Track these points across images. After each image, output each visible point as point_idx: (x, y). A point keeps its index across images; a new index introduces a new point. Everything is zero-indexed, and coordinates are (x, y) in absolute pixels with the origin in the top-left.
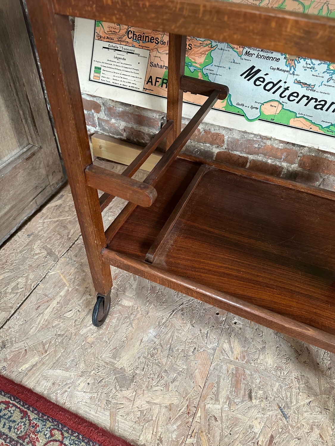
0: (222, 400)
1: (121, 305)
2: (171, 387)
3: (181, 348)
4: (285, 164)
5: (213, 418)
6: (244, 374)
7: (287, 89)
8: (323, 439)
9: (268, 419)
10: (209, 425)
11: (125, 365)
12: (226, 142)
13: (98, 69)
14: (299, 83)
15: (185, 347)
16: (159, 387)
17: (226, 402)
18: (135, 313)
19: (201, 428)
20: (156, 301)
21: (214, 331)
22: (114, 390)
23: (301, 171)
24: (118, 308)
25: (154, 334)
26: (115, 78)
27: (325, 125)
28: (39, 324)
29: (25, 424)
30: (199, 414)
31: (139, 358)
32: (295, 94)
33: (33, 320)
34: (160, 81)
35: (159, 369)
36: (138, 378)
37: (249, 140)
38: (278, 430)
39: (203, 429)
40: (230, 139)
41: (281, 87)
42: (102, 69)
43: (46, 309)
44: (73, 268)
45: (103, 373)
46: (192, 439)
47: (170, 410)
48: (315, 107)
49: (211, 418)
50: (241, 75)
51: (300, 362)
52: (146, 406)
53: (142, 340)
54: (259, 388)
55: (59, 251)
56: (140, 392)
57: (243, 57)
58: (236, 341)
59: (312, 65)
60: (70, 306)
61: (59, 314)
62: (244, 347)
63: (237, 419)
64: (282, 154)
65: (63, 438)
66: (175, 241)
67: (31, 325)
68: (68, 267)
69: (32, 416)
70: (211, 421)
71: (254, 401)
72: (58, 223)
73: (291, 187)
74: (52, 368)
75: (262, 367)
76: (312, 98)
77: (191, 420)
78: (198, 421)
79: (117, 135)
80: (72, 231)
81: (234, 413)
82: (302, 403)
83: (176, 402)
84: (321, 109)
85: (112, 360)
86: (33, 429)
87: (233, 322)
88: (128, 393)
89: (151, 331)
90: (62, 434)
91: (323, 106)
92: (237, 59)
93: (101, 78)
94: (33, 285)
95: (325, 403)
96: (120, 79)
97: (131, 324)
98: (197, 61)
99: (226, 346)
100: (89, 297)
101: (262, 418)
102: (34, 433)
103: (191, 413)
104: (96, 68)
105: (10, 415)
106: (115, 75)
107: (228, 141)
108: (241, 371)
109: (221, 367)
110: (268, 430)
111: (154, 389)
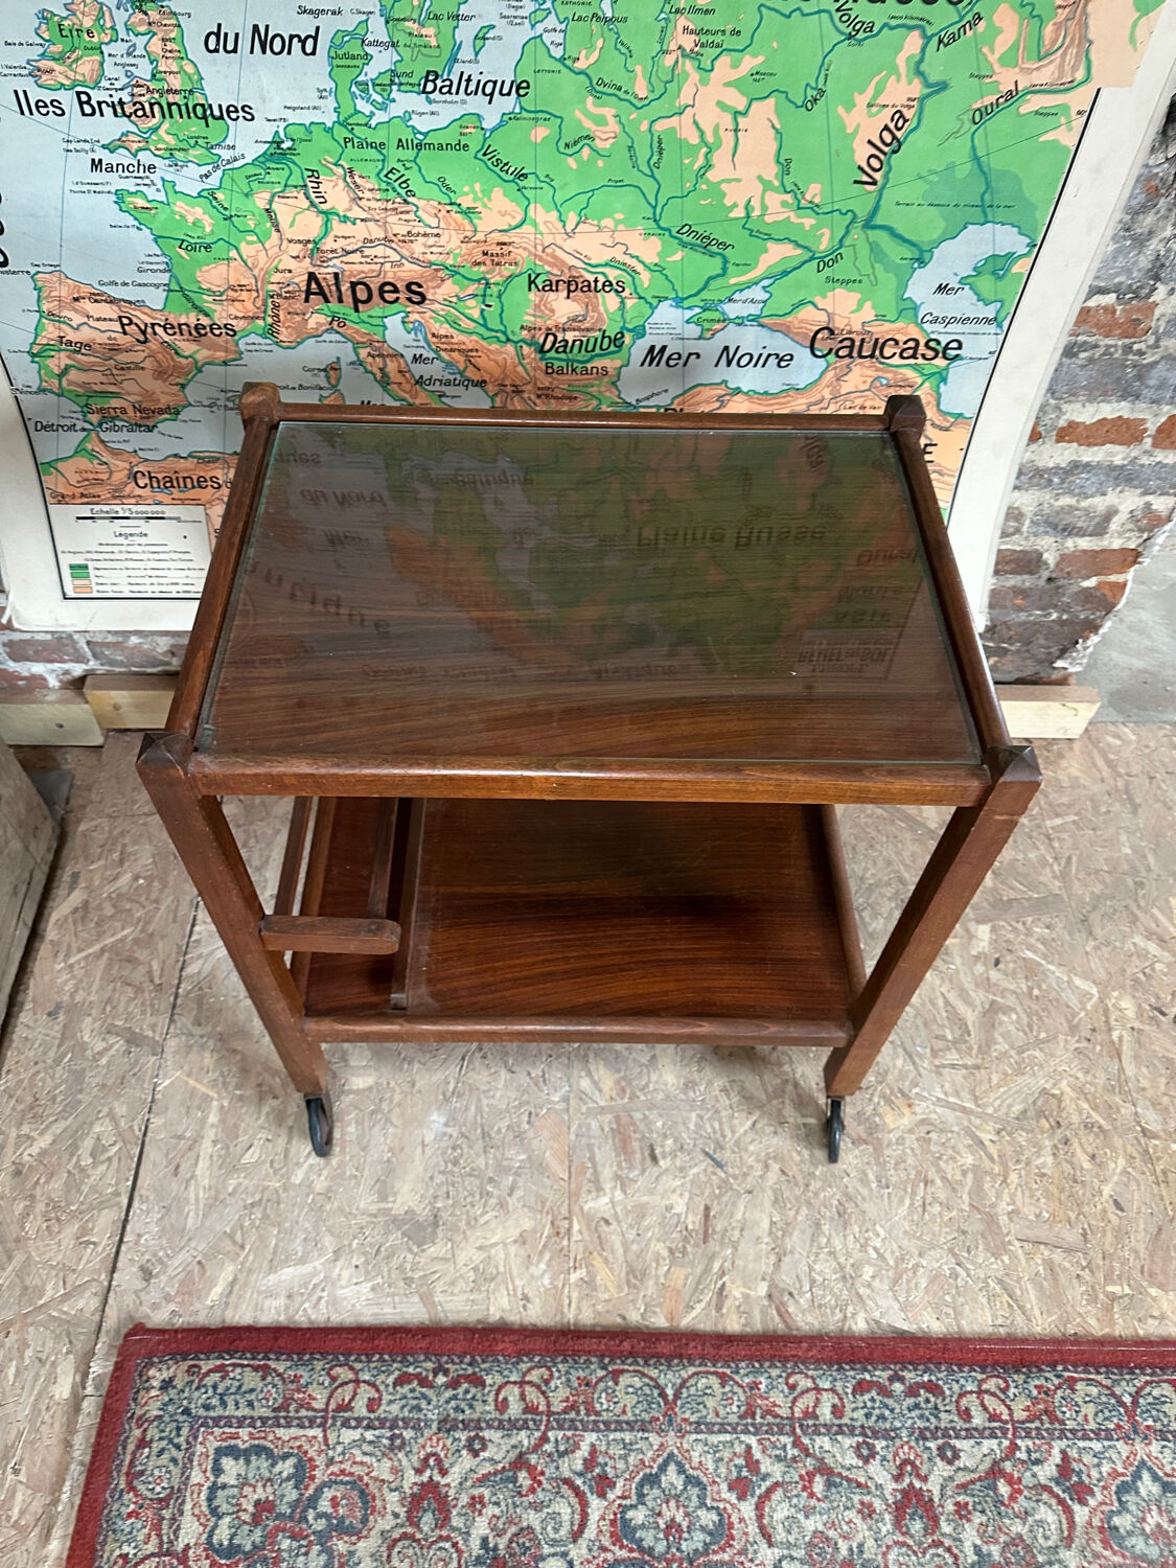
0: (607, 1186)
1: (351, 1091)
2: (512, 1202)
3: (504, 1124)
5: (602, 1222)
6: (633, 1123)
8: (787, 1175)
9: (692, 1182)
10: (599, 1237)
11: (411, 1204)
13: (79, 570)
15: (511, 1119)
16: (490, 1214)
17: (615, 1187)
18: (388, 1095)
19: (586, 1249)
20: (420, 1054)
21: (555, 1064)
22: (410, 1257)
24: (348, 1099)
25: (443, 1120)
26: (133, 581)
28: (197, 1200)
29: (274, 1386)
30: (576, 1227)
31: (431, 1178)
33: (180, 1200)
35: (477, 1182)
36: (445, 1215)
38: (714, 1192)
39: (591, 1248)
42: (91, 570)
43: (196, 1164)
44: (207, 1054)
45: (373, 1236)
46: (578, 1272)
47: (524, 1242)
49: (599, 1224)
51: (722, 1058)
52: (478, 1257)
53: (423, 1142)
54: (665, 1136)
55: (153, 1027)
56: (458, 1238)
58: (601, 1066)
60: (243, 1139)
61: (229, 1164)
62: (618, 1071)
63: (642, 1206)
65: (356, 1373)
66: (433, 943)
67: (180, 1211)
68: (193, 1056)
69: (281, 1367)
70: (600, 1228)
71: (662, 1163)
72: (106, 955)
74: (272, 1269)
75: (661, 1096)
77: (565, 1242)
78: (578, 1238)
79: (155, 666)
80: (155, 965)
81: (634, 1198)
82: (742, 1130)
83: (528, 1224)
85: (382, 1205)
86: (294, 1386)
88: (437, 1249)
89: (435, 1117)
90: (351, 1368)
93: (95, 588)
94: (136, 1128)
95: (780, 1111)
96: (148, 581)
97: (388, 1120)
99: (585, 1084)
100: (275, 1103)
101: (683, 1185)
102: (299, 1391)
103: (562, 1231)
104: (72, 567)
105: (237, 1384)
106: (131, 573)
108: (625, 1120)
109: (589, 1127)
110: (697, 1200)
111: (482, 1221)
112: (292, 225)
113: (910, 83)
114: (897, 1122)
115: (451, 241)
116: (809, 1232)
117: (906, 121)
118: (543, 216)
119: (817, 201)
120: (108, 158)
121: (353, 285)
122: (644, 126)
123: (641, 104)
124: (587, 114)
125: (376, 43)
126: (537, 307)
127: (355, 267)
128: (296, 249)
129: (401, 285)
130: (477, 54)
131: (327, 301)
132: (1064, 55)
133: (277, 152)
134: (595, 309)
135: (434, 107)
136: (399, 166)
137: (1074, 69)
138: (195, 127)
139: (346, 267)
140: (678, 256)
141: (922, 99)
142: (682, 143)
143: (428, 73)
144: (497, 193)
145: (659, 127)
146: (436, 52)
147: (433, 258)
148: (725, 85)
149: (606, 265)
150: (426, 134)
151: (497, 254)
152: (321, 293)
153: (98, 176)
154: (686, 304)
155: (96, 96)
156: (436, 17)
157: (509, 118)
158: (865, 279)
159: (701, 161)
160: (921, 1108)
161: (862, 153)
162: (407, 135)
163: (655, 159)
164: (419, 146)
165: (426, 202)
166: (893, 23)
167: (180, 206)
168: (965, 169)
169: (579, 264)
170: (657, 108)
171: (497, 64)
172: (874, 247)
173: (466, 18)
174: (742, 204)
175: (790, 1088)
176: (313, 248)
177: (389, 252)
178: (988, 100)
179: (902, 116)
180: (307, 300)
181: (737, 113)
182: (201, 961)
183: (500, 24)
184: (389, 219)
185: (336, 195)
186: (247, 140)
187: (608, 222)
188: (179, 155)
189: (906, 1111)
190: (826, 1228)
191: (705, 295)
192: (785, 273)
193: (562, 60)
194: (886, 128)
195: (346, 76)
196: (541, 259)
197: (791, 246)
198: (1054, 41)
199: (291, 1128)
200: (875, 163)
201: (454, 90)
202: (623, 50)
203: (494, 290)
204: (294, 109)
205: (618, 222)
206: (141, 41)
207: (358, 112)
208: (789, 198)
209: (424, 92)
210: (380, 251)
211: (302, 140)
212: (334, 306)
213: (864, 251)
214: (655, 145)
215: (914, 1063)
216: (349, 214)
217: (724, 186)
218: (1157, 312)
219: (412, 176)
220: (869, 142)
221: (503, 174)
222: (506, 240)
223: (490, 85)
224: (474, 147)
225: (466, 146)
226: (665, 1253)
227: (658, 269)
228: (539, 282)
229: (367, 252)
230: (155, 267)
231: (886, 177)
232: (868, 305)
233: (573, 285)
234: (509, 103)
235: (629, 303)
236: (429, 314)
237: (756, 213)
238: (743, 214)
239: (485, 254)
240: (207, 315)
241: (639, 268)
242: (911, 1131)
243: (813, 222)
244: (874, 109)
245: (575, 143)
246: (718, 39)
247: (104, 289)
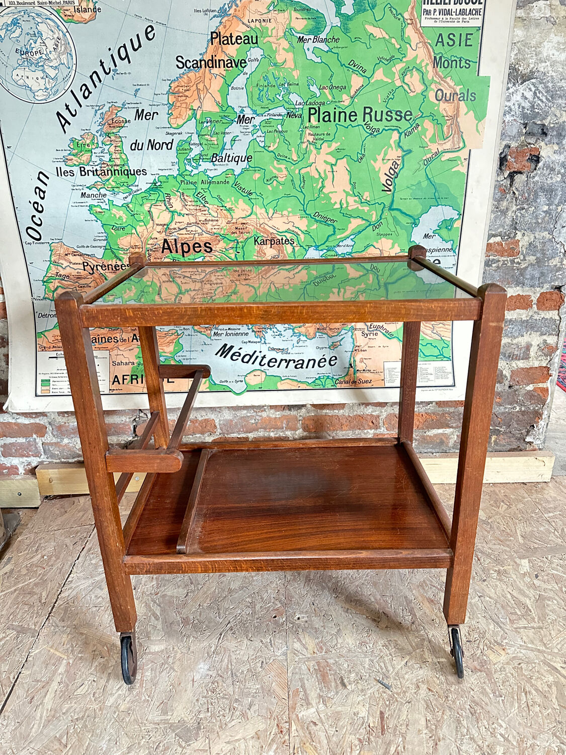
0: (314, 702)
1: (150, 653)
2: (250, 714)
3: (245, 669)
4: (289, 433)
5: (312, 724)
6: (328, 665)
7: (264, 357)
8: (432, 691)
9: (370, 698)
10: (310, 733)
11: (183, 716)
12: (218, 427)
13: (46, 382)
14: (273, 349)
15: (250, 666)
16: (236, 721)
17: (319, 702)
18: (172, 655)
19: (301, 741)
20: (194, 633)
21: (278, 636)
22: (180, 749)
23: (308, 435)
24: (147, 657)
25: (206, 667)
27: (310, 381)
28: (41, 718)
30: (294, 727)
31: (197, 700)
32: (274, 360)
33: (29, 718)
34: (129, 378)
35: (227, 702)
36: (205, 723)
37: (243, 417)
38: (385, 703)
39: (305, 740)
40: (221, 422)
41: (257, 357)
42: (51, 381)
43: (45, 696)
44: (65, 636)
45: (157, 737)
47: (259, 738)
48: (296, 367)
49: (308, 726)
50: (216, 354)
51: (382, 629)
52: (227, 748)
53: (193, 679)
54: (350, 672)
55: (36, 623)
56: (212, 736)
57: (212, 338)
58: (307, 636)
59: (279, 333)
60: (79, 681)
61: (66, 695)
62: (318, 638)
63: (338, 713)
64: (282, 422)
66: (203, 527)
67: (28, 724)
68: (56, 637)
70: (310, 728)
71: (349, 687)
72: (17, 592)
73: (301, 446)
75: (345, 650)
76: (290, 360)
77: (287, 737)
78: (296, 735)
79: (74, 458)
80: (44, 594)
81: (332, 709)
82: (399, 667)
83: (262, 727)
84: (302, 367)
85: (163, 717)
87: (296, 618)
88: (198, 744)
89: (202, 665)
91: (302, 364)
92: (208, 341)
93: (51, 390)
94: (11, 677)
95: (422, 657)
97: (172, 668)
98: (166, 351)
99: (297, 645)
100: (102, 660)
101: (364, 699)
103: (284, 730)
104: (42, 381)
107: (220, 424)
108: (323, 664)
109: (300, 668)
110: (375, 708)
111: (230, 725)
112: (158, 218)
113: (397, 151)
114: (497, 659)
115: (223, 223)
116: (453, 726)
117: (398, 165)
118: (259, 211)
119: (368, 199)
120: (88, 192)
121: (182, 244)
122: (297, 172)
123: (295, 163)
124: (275, 168)
125: (194, 144)
126: (258, 252)
127: (183, 236)
128: (159, 228)
129: (202, 245)
130: (232, 147)
131: (171, 252)
132: (453, 137)
133: (155, 187)
134: (283, 252)
135: (216, 167)
136: (202, 191)
137: (459, 143)
138: (124, 178)
139: (179, 236)
140: (315, 227)
141: (403, 157)
142: (312, 178)
143: (214, 154)
144: (241, 202)
145: (303, 171)
146: (217, 146)
147: (215, 231)
148: (326, 154)
149: (286, 231)
150: (212, 178)
151: (240, 229)
152: (169, 248)
153: (83, 200)
154: (320, 248)
155: (87, 168)
156: (217, 133)
157: (244, 171)
158: (393, 233)
159: (320, 185)
160: (511, 651)
161: (383, 179)
162: (205, 178)
163: (302, 185)
164: (210, 183)
165: (213, 205)
166: (387, 128)
167: (114, 211)
168: (425, 184)
169: (275, 232)
170: (301, 165)
171: (240, 150)
172: (394, 218)
173: (228, 133)
174: (338, 202)
175: (426, 643)
176: (166, 227)
177: (197, 229)
178: (429, 156)
179: (396, 163)
180: (163, 252)
181: (332, 165)
182: (70, 591)
183: (241, 135)
184: (197, 214)
185: (177, 204)
186: (143, 182)
187: (285, 213)
188: (116, 190)
189: (502, 652)
190: (464, 723)
191: (327, 244)
192: (360, 232)
193: (264, 147)
194: (391, 168)
195: (182, 157)
196: (259, 230)
197: (360, 220)
198: (448, 134)
199: (110, 674)
200: (389, 182)
201: (223, 160)
202: (287, 143)
203: (240, 245)
204: (162, 170)
205: (289, 212)
206: (106, 148)
207: (186, 170)
208: (357, 198)
209: (212, 161)
210: (193, 228)
211: (164, 182)
212: (174, 254)
213: (391, 220)
214: (302, 179)
215: (501, 627)
216: (182, 212)
217: (330, 195)
218: (520, 244)
219: (207, 195)
220: (385, 174)
221: (243, 193)
222: (245, 222)
223: (237, 158)
224: (231, 182)
225: (228, 182)
226: (357, 742)
227: (307, 233)
228: (259, 240)
229: (189, 229)
230: (101, 238)
231: (394, 188)
232: (396, 245)
233: (273, 242)
234: (244, 165)
235: (296, 249)
236: (214, 257)
237: (345, 206)
238: (339, 206)
239: (236, 228)
240: (120, 260)
241: (299, 232)
242: (508, 663)
243: (368, 208)
244: (385, 161)
245: (271, 179)
246: (322, 137)
247: (78, 249)
